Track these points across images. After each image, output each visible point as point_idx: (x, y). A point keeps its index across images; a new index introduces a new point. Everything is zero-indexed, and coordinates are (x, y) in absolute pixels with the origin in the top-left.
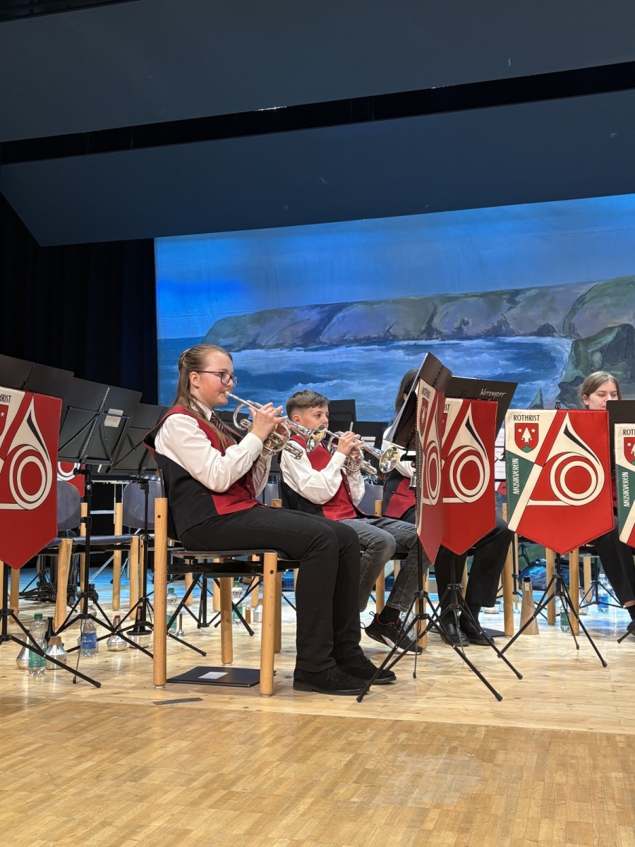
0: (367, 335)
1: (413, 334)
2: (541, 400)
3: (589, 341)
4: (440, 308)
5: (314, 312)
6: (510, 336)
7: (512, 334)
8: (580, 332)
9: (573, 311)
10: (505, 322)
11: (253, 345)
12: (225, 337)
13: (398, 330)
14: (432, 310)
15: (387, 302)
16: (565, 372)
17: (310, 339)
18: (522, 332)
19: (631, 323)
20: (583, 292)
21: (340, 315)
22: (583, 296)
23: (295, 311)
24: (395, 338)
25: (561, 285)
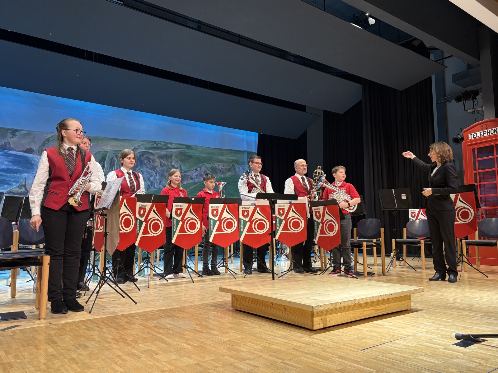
6: (11, 150)
7: (12, 149)
9: (44, 144)
10: (9, 144)
18: (17, 150)
20: (49, 136)
22: (49, 138)
25: (38, 132)
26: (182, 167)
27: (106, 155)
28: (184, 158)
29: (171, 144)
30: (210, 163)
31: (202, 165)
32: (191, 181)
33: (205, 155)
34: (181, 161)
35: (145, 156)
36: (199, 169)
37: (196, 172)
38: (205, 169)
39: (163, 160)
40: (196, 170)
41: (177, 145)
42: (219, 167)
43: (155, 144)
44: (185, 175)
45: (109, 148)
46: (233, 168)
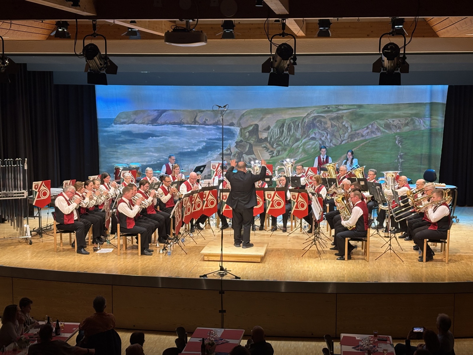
0: (174, 121)
1: (190, 122)
2: (230, 147)
3: (245, 128)
4: (199, 114)
5: (155, 112)
8: (242, 125)
9: (241, 118)
11: (133, 122)
12: (123, 119)
13: (185, 121)
14: (196, 115)
15: (181, 110)
16: (238, 138)
17: (154, 122)
18: (224, 124)
19: (258, 124)
20: (244, 112)
21: (165, 114)
22: (244, 114)
23: (149, 111)
24: (184, 123)
25: (237, 110)
26: (353, 126)
27: (285, 122)
28: (355, 117)
29: (342, 106)
30: (383, 120)
31: (374, 123)
32: (361, 138)
33: (378, 112)
34: (352, 120)
35: (317, 119)
36: (370, 126)
37: (367, 129)
38: (378, 125)
39: (334, 122)
40: (368, 128)
41: (348, 106)
42: (394, 123)
43: (327, 108)
44: (356, 133)
45: (287, 116)
46: (412, 122)
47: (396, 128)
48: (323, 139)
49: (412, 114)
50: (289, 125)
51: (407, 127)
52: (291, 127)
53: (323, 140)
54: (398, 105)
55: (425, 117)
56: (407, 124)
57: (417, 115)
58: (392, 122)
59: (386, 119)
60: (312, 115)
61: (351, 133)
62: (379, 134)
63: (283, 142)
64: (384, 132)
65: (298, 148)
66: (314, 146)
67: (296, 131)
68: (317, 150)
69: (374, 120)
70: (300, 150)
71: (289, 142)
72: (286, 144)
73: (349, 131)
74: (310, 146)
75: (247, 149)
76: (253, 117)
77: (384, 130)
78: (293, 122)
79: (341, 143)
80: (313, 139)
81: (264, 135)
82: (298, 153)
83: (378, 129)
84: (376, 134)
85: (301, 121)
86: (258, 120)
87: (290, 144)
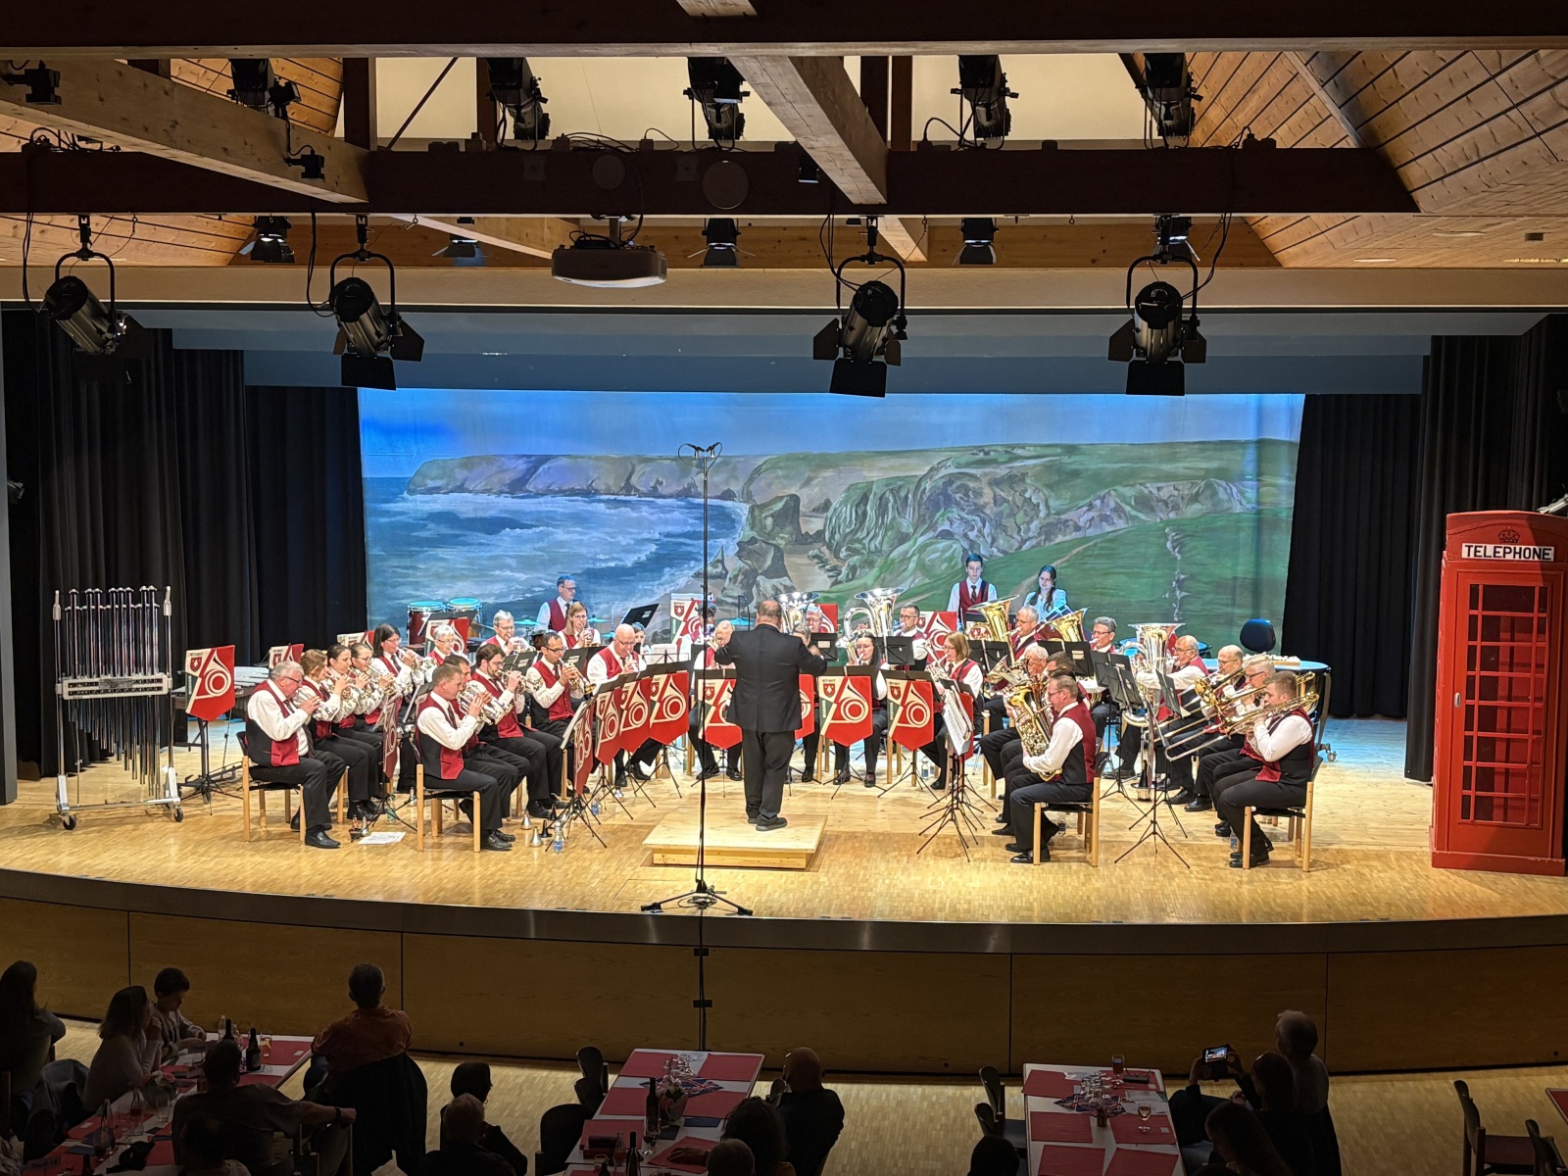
0: (571, 487)
1: (614, 489)
3: (763, 507)
4: (638, 468)
5: (521, 461)
7: (699, 496)
8: (756, 498)
9: (751, 480)
10: (693, 485)
11: (461, 489)
12: (432, 479)
13: (599, 485)
14: (630, 469)
15: (589, 457)
16: (744, 533)
17: (517, 487)
19: (798, 494)
20: (760, 463)
21: (546, 466)
22: (760, 467)
23: (503, 459)
24: (597, 492)
25: (741, 456)
26: (1051, 503)
27: (870, 490)
28: (1057, 478)
29: (1022, 447)
30: (1133, 485)
31: (1109, 493)
32: (1075, 535)
33: (1120, 465)
34: (1049, 486)
35: (958, 483)
36: (1098, 502)
37: (1088, 510)
38: (1118, 500)
39: (1002, 490)
40: (1091, 506)
41: (1037, 449)
42: (1161, 494)
43: (982, 454)
44: (1059, 521)
45: (875, 474)
46: (1208, 493)
47: (1167, 507)
48: (972, 535)
49: (1208, 471)
50: (881, 498)
51: (1197, 506)
52: (888, 501)
53: (972, 537)
54: (1171, 445)
55: (1245, 480)
56: (1195, 498)
57: (1223, 474)
58: (1155, 491)
59: (1141, 484)
60: (943, 472)
61: (1047, 521)
62: (1121, 524)
63: (864, 545)
64: (1133, 518)
65: (905, 559)
66: (947, 555)
67: (899, 513)
68: (955, 565)
69: (1107, 487)
70: (912, 565)
71: (881, 543)
72: (873, 548)
73: (1042, 515)
74: (937, 555)
75: (769, 562)
76: (785, 477)
77: (1134, 513)
78: (892, 491)
79: (1020, 547)
80: (947, 535)
81: (814, 525)
82: (906, 574)
83: (1118, 510)
84: (1113, 523)
85: (912, 487)
86: (799, 485)
87: (885, 548)
